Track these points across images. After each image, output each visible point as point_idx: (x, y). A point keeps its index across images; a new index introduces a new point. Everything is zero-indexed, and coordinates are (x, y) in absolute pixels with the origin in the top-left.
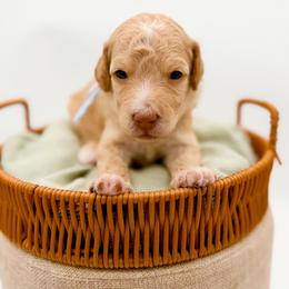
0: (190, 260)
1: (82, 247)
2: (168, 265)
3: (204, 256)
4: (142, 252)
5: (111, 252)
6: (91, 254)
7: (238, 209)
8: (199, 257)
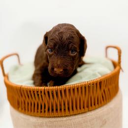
0: (85, 112)
1: (41, 109)
2: (76, 115)
3: (91, 111)
4: (65, 110)
5: (53, 110)
6: (45, 111)
7: (104, 91)
8: (89, 111)
